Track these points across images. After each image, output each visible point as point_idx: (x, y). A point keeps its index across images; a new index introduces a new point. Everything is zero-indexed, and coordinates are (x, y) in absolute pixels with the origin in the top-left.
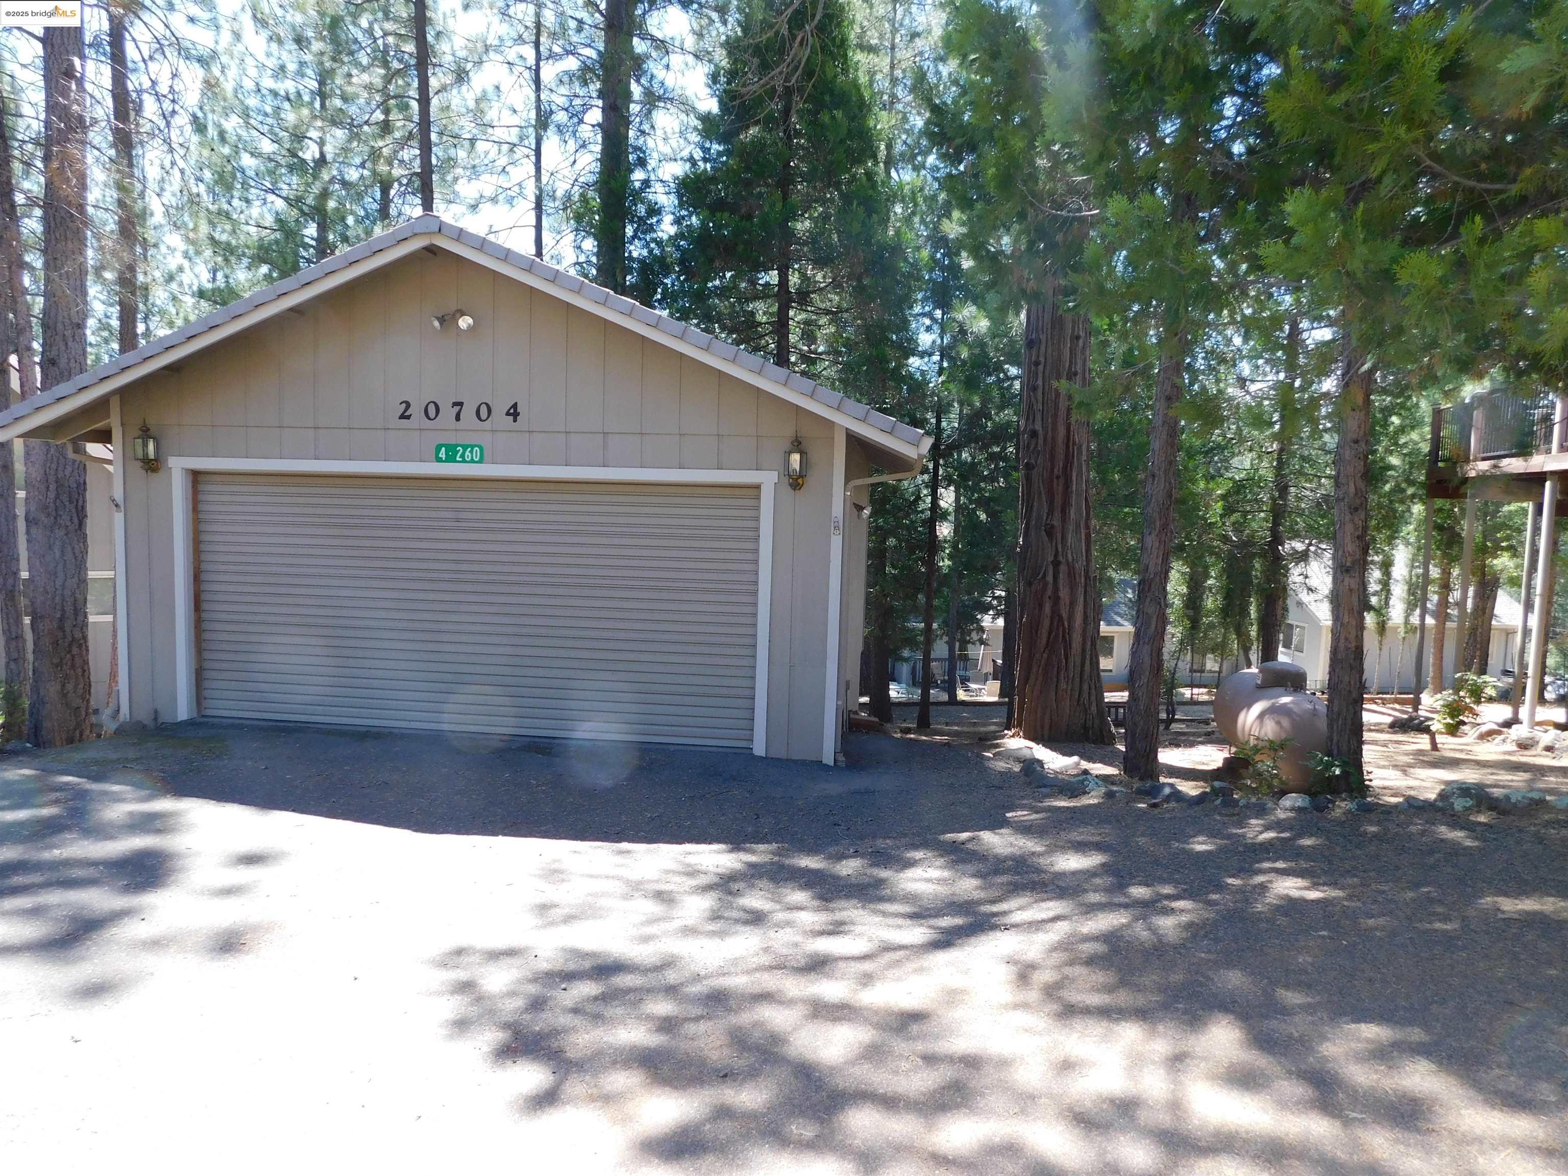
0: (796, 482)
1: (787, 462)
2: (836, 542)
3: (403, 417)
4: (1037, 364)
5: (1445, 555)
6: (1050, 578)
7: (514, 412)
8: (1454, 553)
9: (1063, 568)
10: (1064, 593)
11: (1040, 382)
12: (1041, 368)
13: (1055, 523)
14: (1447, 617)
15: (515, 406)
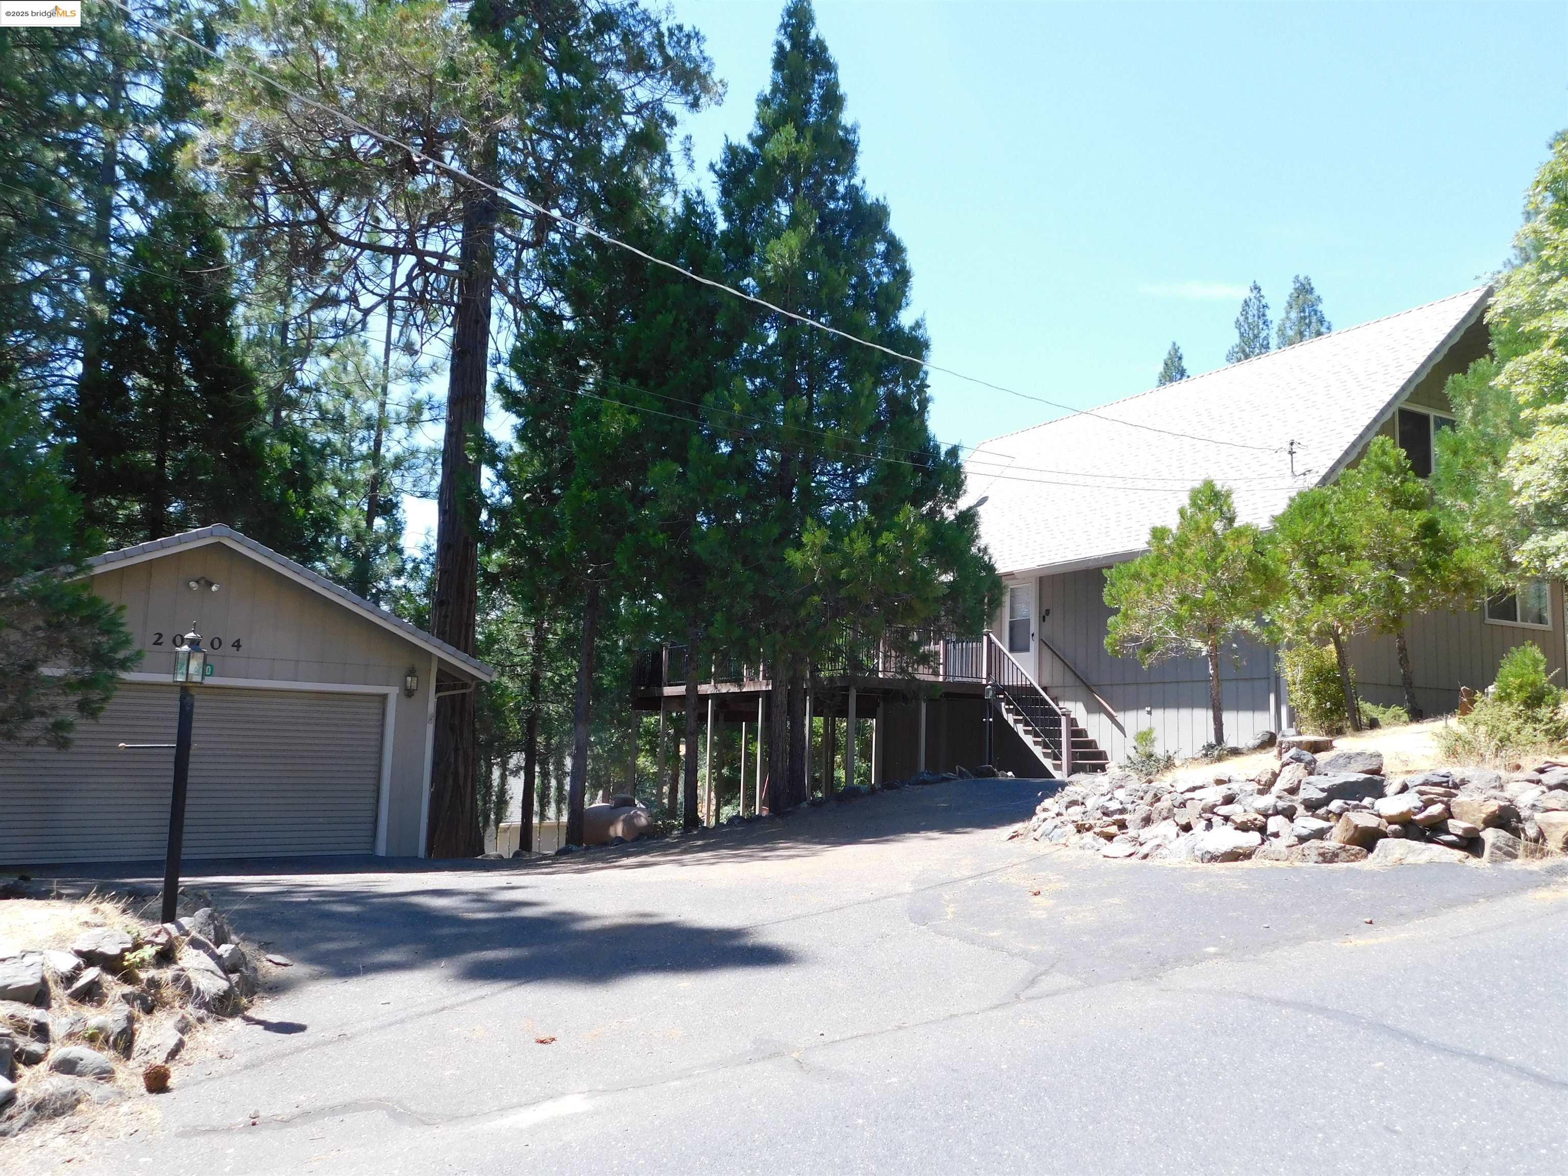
0: (409, 693)
1: (406, 682)
2: (430, 728)
3: (156, 643)
4: (446, 617)
6: (452, 760)
7: (237, 645)
9: (461, 752)
10: (461, 770)
11: (448, 629)
12: (449, 620)
13: (456, 723)
15: (238, 641)
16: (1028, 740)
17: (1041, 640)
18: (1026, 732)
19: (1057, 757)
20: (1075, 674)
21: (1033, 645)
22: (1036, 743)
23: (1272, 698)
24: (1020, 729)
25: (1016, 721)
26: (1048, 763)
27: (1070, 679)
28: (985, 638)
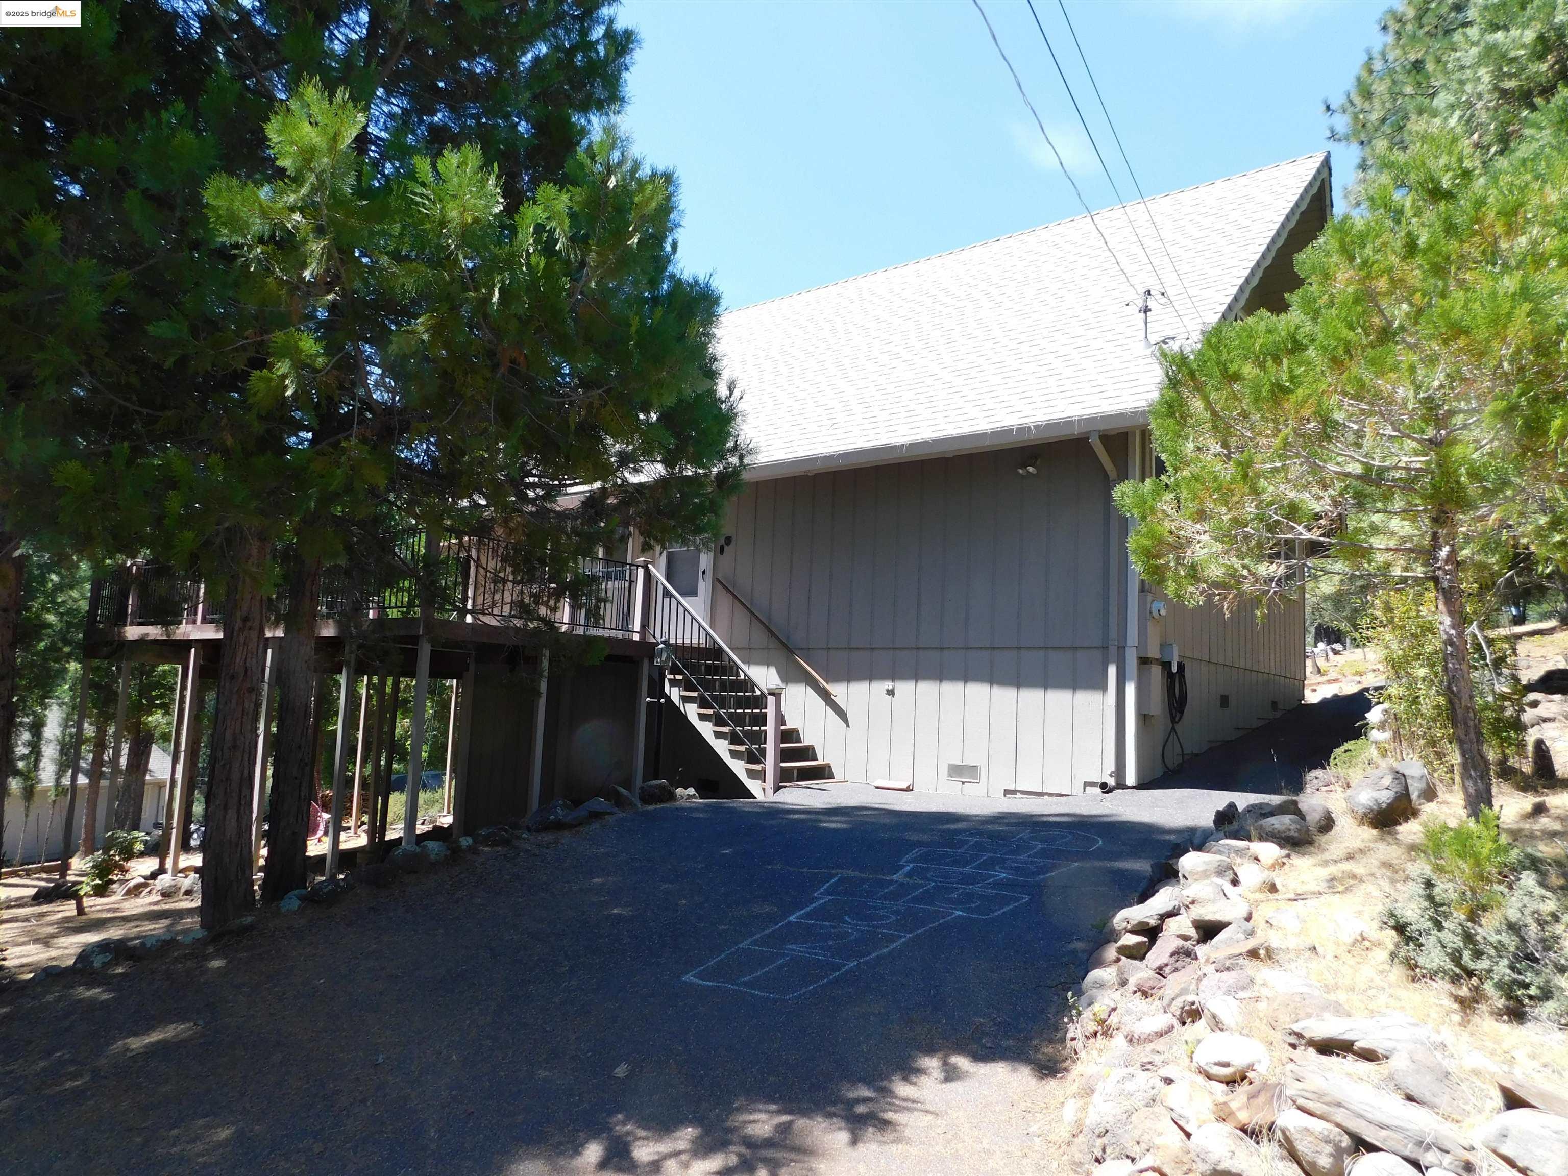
5: (100, 714)
8: (111, 711)
14: (102, 775)
16: (706, 730)
17: (717, 581)
18: (702, 717)
19: (754, 757)
20: (770, 631)
21: (704, 587)
22: (718, 735)
23: (1112, 671)
24: (692, 712)
25: (685, 699)
26: (739, 768)
27: (760, 637)
28: (641, 571)
